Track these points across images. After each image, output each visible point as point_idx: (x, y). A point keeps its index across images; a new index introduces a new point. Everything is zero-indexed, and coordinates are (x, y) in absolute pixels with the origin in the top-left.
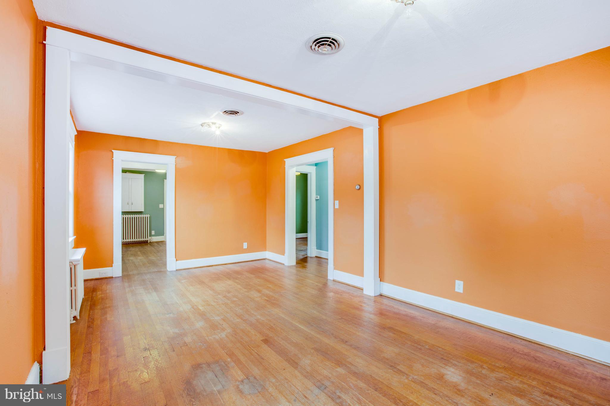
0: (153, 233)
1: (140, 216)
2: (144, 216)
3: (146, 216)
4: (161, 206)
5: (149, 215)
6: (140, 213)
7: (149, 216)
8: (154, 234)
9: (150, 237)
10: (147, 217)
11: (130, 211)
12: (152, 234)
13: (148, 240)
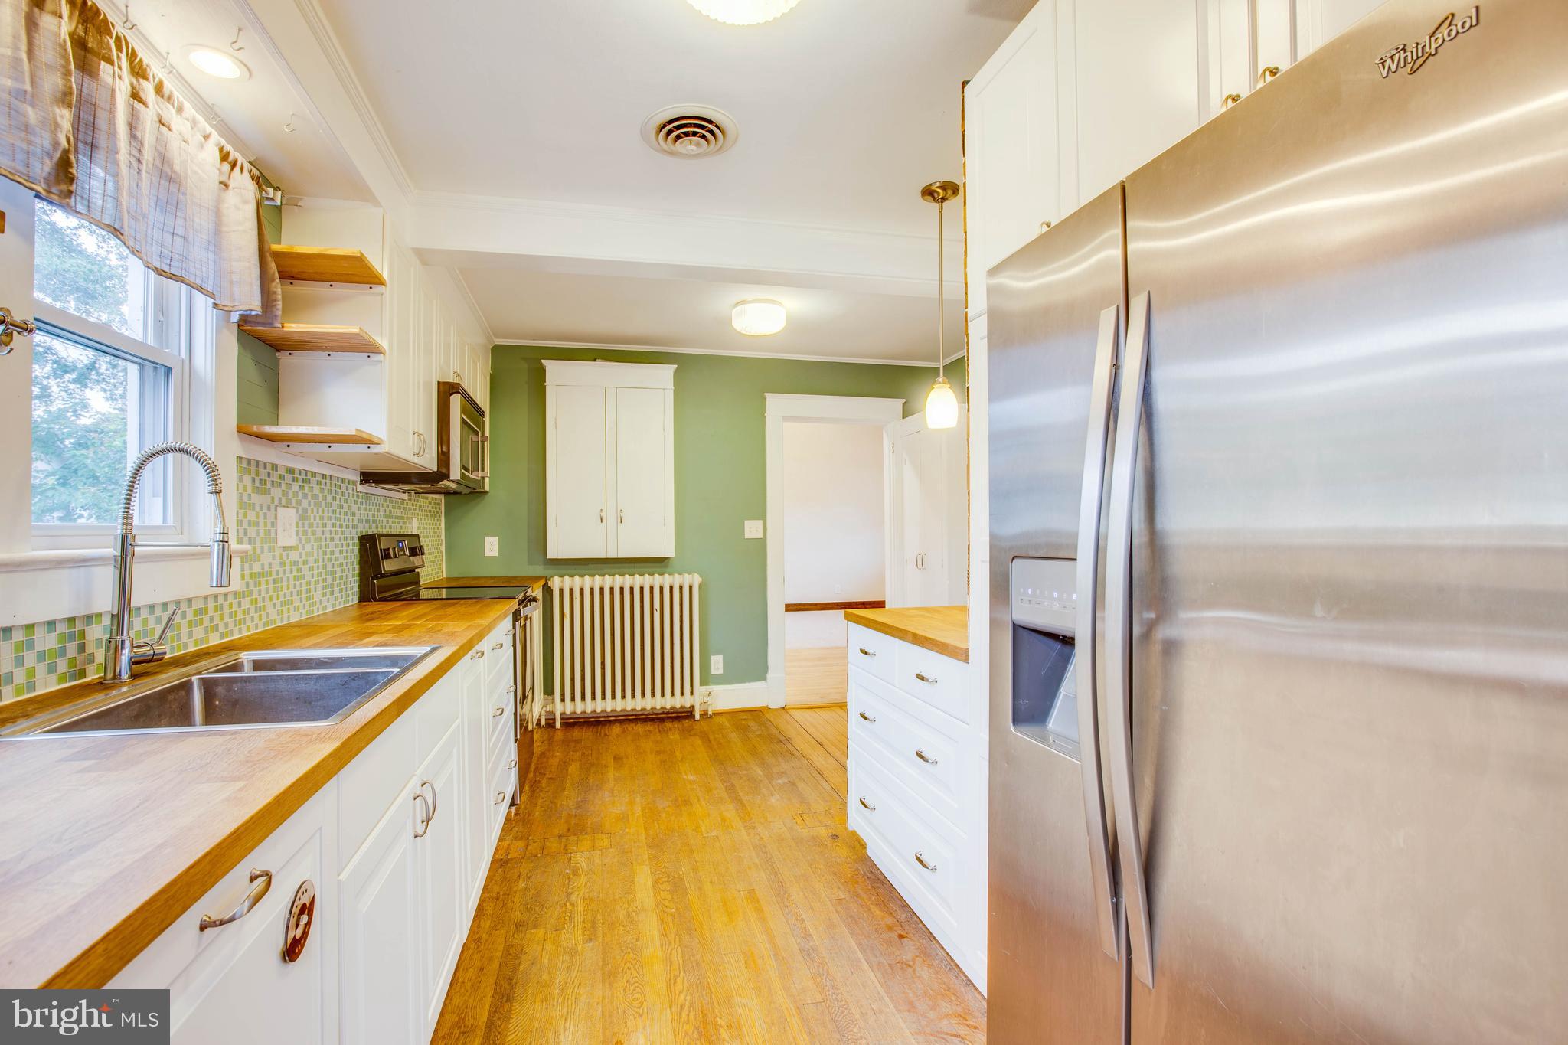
0: (717, 664)
1: (657, 580)
2: (677, 580)
3: (686, 580)
4: (752, 529)
5: (696, 576)
6: (658, 564)
7: (696, 580)
8: (721, 671)
9: (704, 688)
10: (691, 587)
11: (612, 555)
12: (713, 672)
13: (693, 707)
